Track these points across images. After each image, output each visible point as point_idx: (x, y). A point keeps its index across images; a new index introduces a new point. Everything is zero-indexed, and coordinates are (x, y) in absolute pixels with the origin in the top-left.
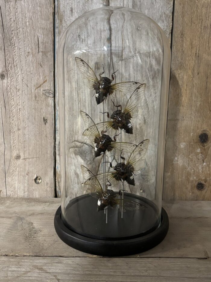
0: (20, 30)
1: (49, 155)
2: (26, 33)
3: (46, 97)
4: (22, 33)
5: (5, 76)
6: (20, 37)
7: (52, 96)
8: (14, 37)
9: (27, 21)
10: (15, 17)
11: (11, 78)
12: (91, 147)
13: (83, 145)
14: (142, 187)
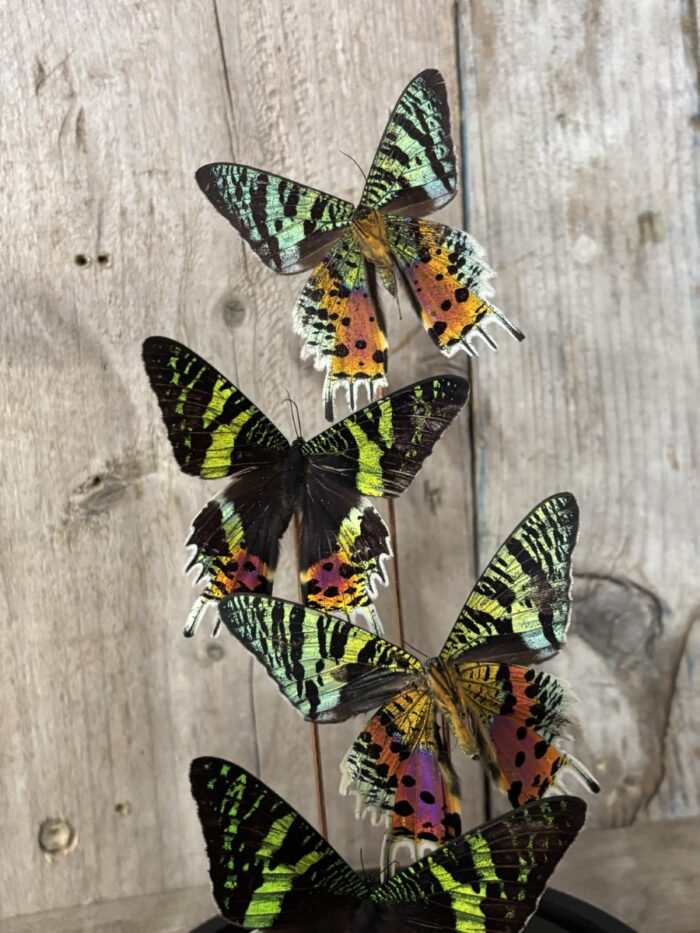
0: (306, 90)
2: (337, 103)
4: (318, 103)
5: (242, 310)
6: (307, 125)
8: (277, 123)
9: (339, 46)
10: (280, 31)
11: (274, 317)
12: (635, 591)
13: (598, 586)
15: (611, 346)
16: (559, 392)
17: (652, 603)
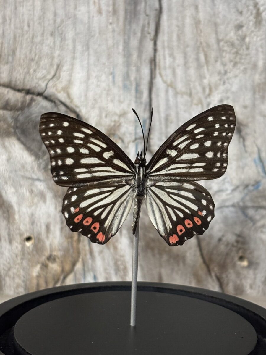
13: (32, 100)
14: (245, 250)
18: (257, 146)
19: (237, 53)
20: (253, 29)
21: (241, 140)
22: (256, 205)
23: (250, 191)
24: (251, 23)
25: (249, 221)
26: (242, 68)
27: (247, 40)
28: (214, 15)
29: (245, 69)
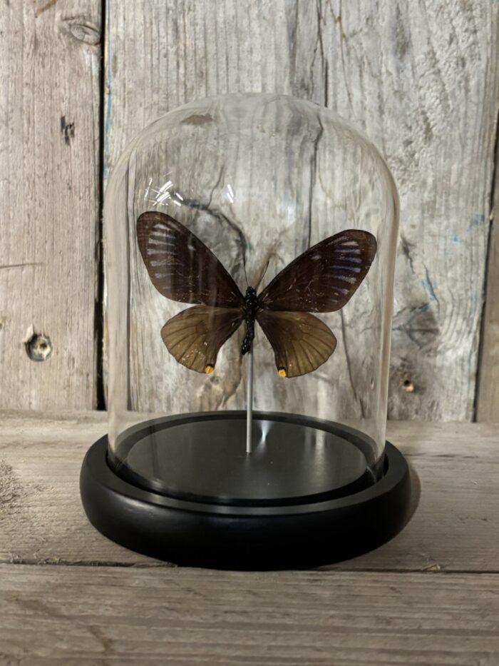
1: (77, 257)
3: (70, 44)
7: (92, 37)
12: (226, 224)
14: (411, 375)
15: (216, 23)
16: (171, 56)
17: (239, 239)
18: (425, 266)
19: (405, 170)
20: (422, 144)
21: (409, 260)
22: (424, 328)
23: (417, 314)
24: (421, 139)
25: (416, 345)
26: (410, 186)
27: (416, 156)
28: (382, 130)
29: (414, 186)
